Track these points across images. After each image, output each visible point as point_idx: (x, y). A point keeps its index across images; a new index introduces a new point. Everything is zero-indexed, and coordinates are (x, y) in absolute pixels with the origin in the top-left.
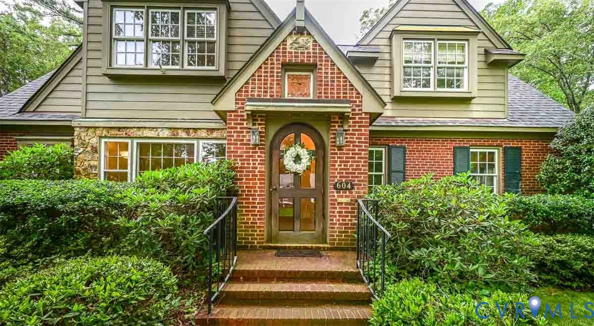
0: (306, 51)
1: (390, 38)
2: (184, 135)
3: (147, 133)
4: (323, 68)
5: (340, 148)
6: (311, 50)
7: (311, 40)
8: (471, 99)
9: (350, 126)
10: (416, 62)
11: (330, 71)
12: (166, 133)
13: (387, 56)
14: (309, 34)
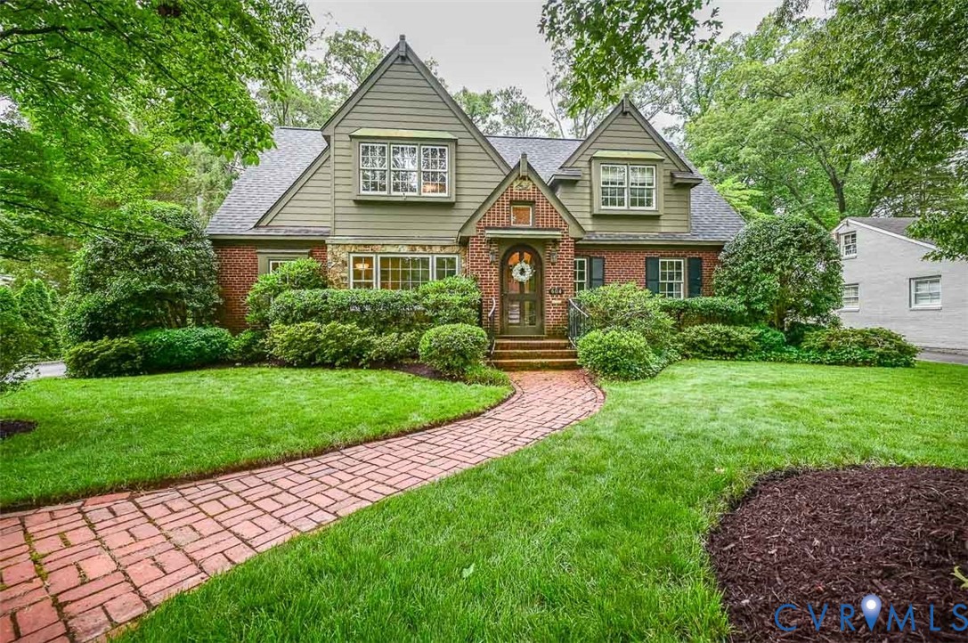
0: (527, 192)
1: (590, 161)
2: (421, 251)
3: (389, 249)
5: (553, 264)
6: (531, 192)
7: (531, 184)
8: (659, 216)
9: (560, 248)
10: (612, 183)
11: (545, 207)
12: (406, 249)
13: (587, 177)
14: (529, 179)
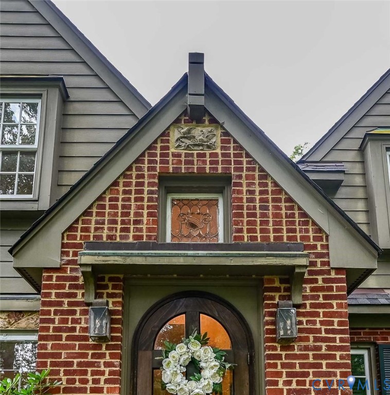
0: (208, 152)
4: (244, 181)
5: (287, 343)
6: (218, 151)
7: (219, 132)
9: (305, 298)
11: (257, 189)
14: (213, 121)
